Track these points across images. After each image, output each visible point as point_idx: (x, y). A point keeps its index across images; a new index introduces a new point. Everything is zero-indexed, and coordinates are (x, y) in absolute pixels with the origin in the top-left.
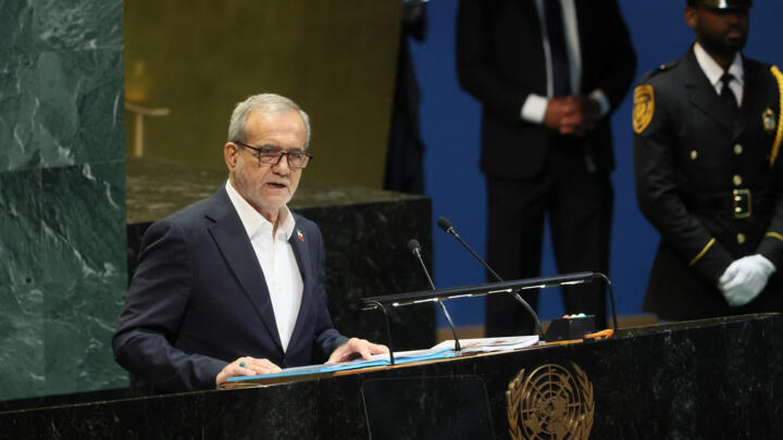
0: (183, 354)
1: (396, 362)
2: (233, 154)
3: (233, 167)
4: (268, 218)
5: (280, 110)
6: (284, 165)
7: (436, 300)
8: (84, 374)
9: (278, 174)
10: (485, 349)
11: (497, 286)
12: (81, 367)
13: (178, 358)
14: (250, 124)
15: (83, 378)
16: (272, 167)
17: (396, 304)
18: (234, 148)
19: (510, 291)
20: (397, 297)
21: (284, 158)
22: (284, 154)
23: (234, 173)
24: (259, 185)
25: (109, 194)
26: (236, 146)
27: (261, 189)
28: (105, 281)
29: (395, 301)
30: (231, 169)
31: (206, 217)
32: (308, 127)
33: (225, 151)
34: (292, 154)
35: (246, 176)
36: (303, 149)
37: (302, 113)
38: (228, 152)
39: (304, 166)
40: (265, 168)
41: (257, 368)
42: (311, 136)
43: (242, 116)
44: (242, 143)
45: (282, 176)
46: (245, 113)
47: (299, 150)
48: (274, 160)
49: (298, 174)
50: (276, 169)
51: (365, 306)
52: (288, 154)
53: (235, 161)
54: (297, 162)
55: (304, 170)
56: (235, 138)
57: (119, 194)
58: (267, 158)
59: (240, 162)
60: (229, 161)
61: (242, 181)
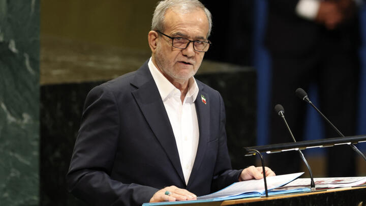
0: (122, 184)
1: (269, 194)
2: (154, 40)
3: (154, 49)
4: (179, 87)
5: (189, 9)
6: (190, 49)
7: (297, 149)
8: (6, 195)
9: (186, 56)
10: (329, 186)
11: (340, 140)
12: (5, 190)
13: (119, 188)
14: (167, 18)
15: (6, 198)
16: (182, 51)
17: (269, 152)
18: (155, 35)
19: (349, 143)
20: (270, 146)
21: (191, 44)
22: (190, 41)
23: (155, 53)
24: (173, 64)
25: (27, 63)
26: (156, 33)
27: (174, 66)
28: (23, 127)
29: (268, 150)
30: (152, 49)
31: (131, 84)
32: (210, 20)
33: (149, 37)
34: (196, 41)
35: (164, 56)
36: (205, 38)
37: (207, 10)
38: (151, 38)
39: (206, 49)
40: (177, 51)
41: (177, 196)
42: (212, 28)
43: (161, 12)
44: (161, 31)
45: (189, 58)
46: (164, 10)
47: (202, 38)
48: (184, 46)
49: (202, 55)
50: (184, 52)
51: (247, 153)
52: (194, 42)
53: (156, 45)
54: (201, 47)
55: (205, 52)
56: (156, 27)
57: (35, 63)
58: (178, 44)
59: (159, 45)
60: (152, 44)
61: (160, 60)
